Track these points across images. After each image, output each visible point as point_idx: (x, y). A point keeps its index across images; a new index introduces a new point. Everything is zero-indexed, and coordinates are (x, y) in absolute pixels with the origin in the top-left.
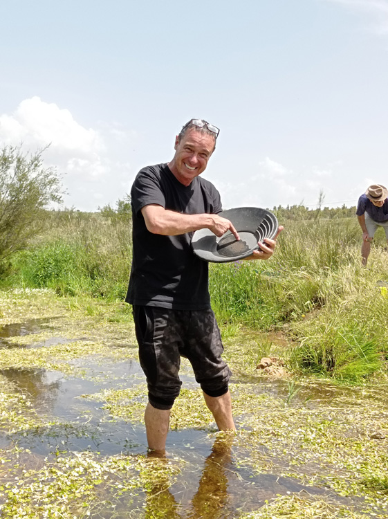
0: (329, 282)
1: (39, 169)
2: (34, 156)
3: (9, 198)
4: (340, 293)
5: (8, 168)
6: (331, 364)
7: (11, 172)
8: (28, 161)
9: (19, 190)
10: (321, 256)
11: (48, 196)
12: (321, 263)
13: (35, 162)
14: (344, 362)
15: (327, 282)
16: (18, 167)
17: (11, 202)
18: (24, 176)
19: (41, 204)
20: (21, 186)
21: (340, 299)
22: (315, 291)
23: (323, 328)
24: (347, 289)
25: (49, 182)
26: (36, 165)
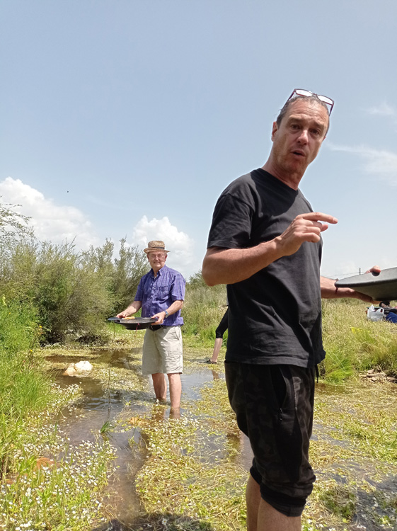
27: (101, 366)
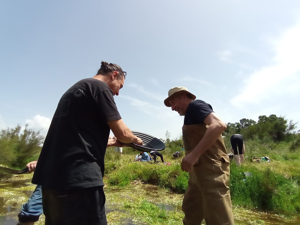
0: (117, 163)
1: (39, 135)
2: (38, 131)
4: (120, 165)
5: (30, 134)
6: (118, 183)
8: (36, 133)
9: (32, 141)
10: (115, 157)
11: (41, 142)
12: (115, 159)
13: (38, 133)
14: (121, 182)
15: (116, 163)
17: (29, 144)
18: (35, 137)
19: (38, 145)
20: (33, 140)
21: (120, 167)
22: (114, 166)
23: (116, 174)
24: (122, 165)
25: (42, 138)
26: (38, 134)
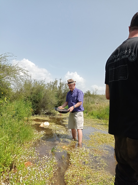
3: (64, 92)
7: (64, 86)
16: (65, 86)
17: (64, 93)
27: (52, 124)
